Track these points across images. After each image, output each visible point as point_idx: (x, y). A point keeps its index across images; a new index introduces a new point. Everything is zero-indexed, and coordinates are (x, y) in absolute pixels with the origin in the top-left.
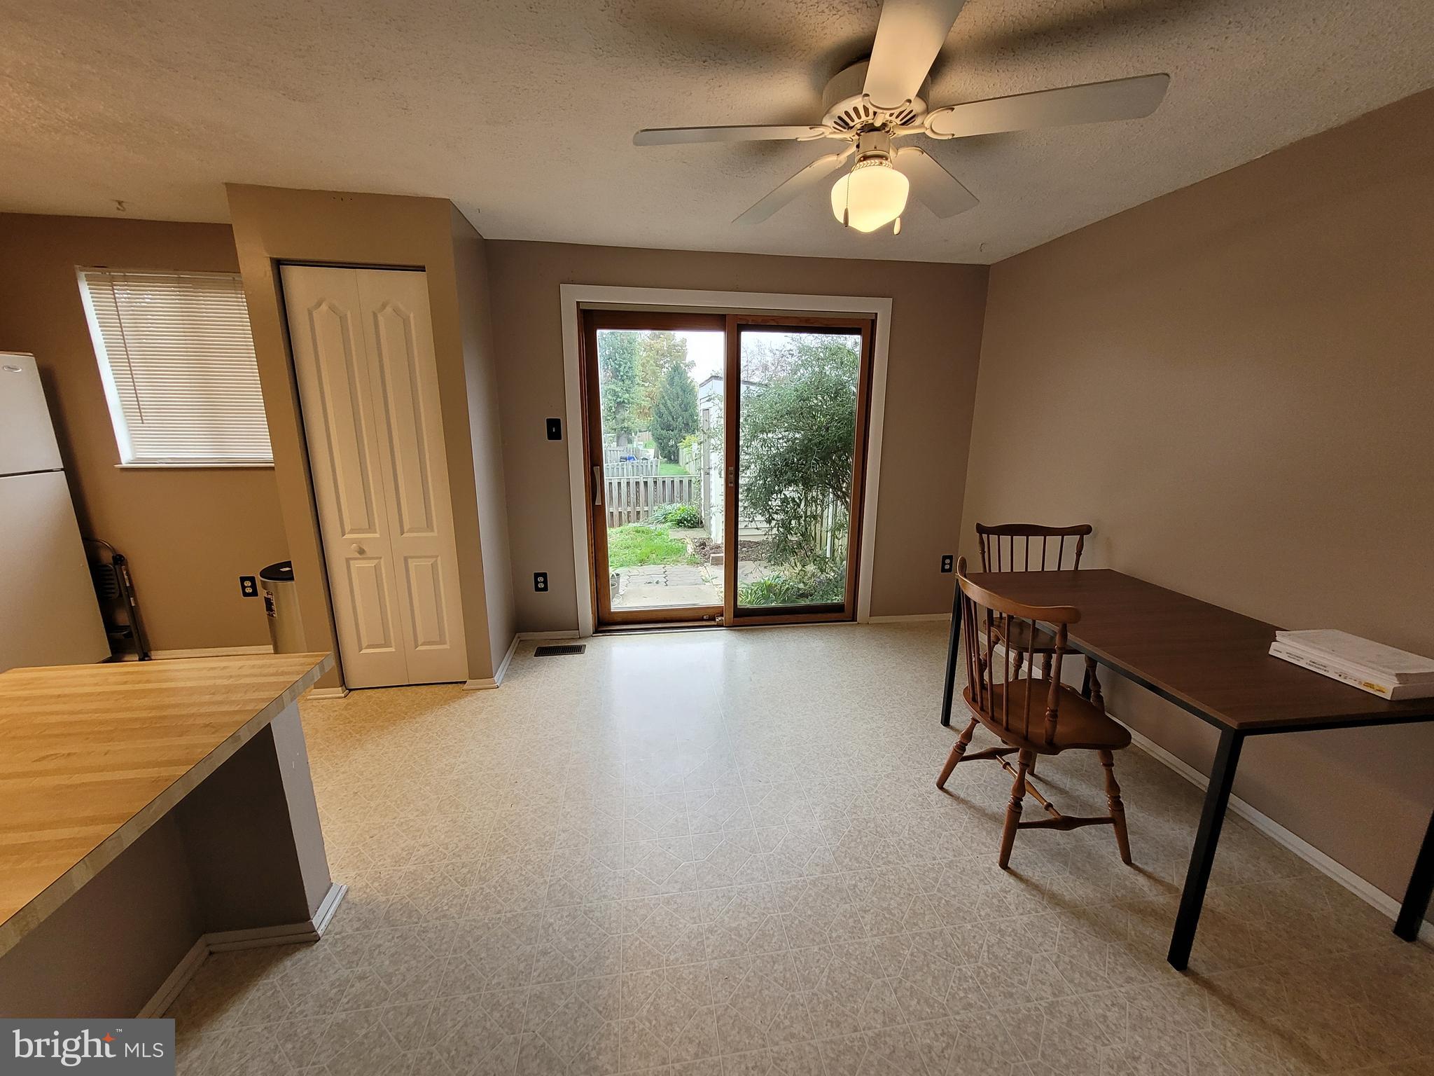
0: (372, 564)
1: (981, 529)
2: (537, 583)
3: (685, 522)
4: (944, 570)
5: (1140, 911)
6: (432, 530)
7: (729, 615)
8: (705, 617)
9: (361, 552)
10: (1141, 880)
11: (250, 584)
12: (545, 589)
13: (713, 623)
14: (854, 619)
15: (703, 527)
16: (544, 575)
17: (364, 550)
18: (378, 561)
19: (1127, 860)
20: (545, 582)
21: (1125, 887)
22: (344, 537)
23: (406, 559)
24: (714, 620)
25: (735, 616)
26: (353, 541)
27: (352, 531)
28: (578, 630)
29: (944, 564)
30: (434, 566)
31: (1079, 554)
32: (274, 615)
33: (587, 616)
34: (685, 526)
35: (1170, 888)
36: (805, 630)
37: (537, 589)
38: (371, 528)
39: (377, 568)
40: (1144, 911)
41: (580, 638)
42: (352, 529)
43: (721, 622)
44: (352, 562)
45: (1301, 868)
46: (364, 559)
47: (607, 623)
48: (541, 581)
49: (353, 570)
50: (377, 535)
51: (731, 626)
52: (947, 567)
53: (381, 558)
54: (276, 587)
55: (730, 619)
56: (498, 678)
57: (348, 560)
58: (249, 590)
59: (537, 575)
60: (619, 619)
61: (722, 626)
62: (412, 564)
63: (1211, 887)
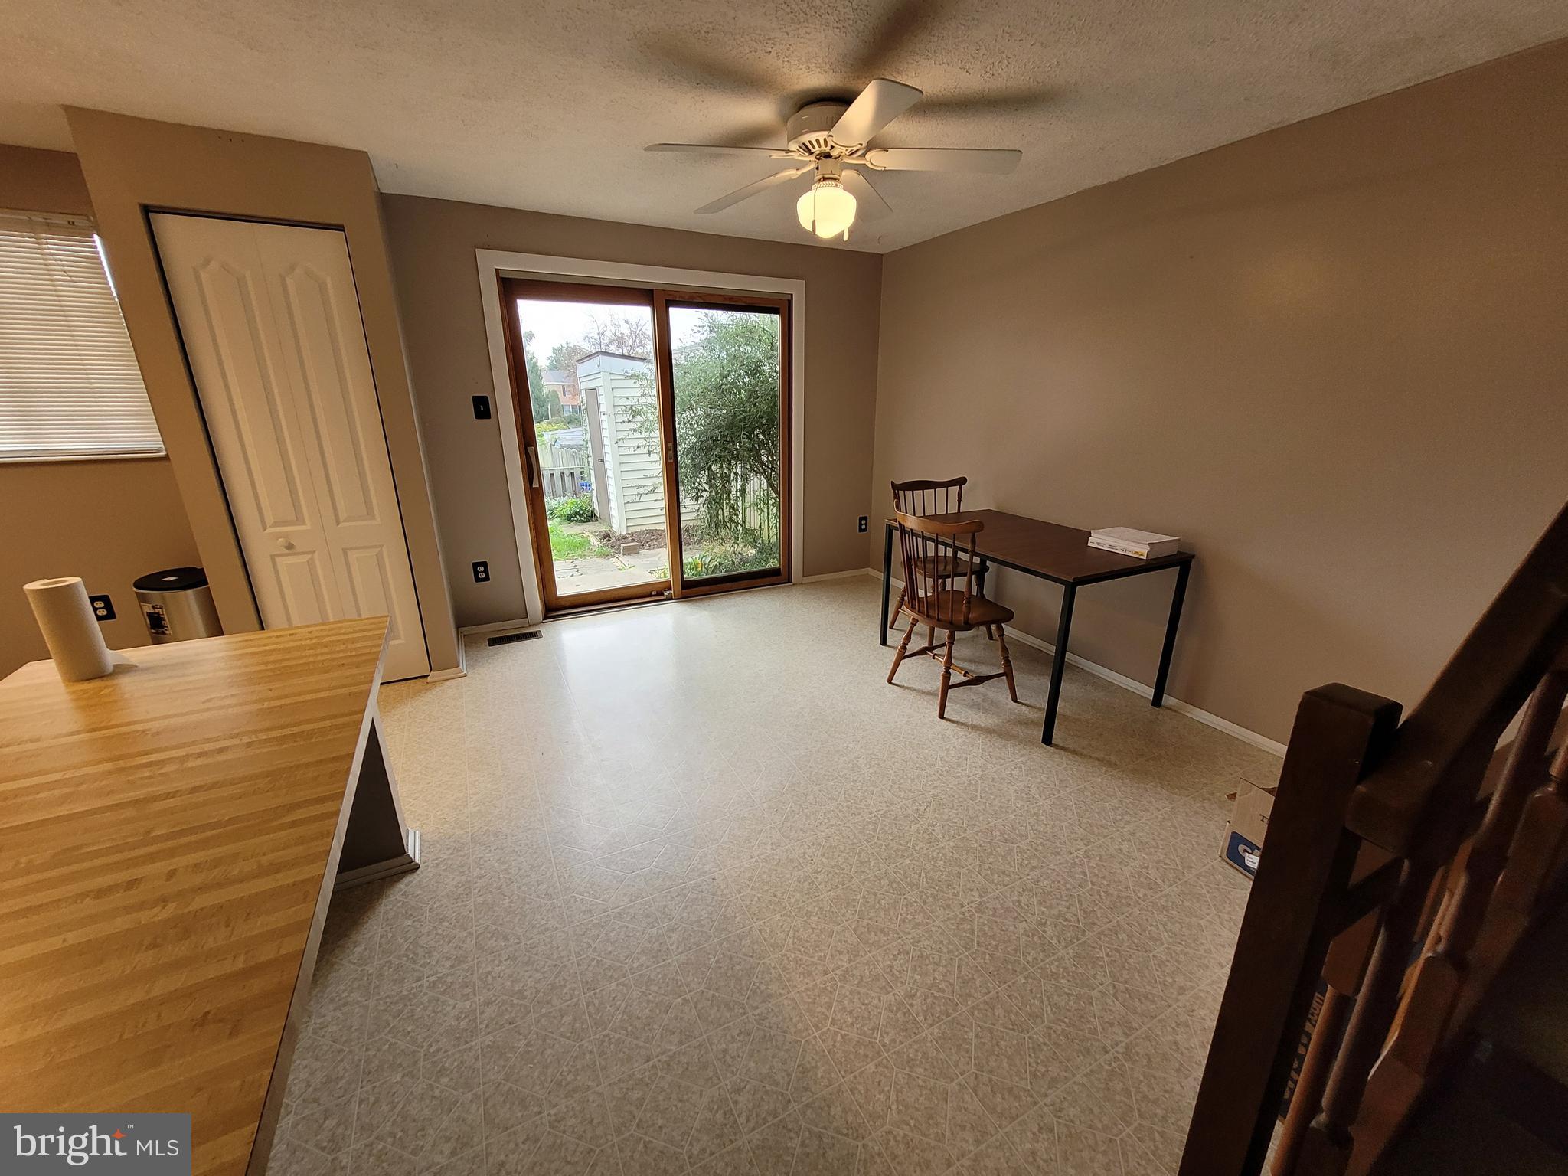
0: (305, 559)
1: (895, 487)
2: (476, 573)
3: (577, 516)
4: (861, 530)
5: (1025, 723)
6: (374, 518)
7: (677, 588)
8: (653, 593)
9: (290, 546)
10: (1024, 708)
11: (102, 605)
12: (487, 578)
13: (662, 597)
14: (789, 580)
15: (597, 521)
16: (484, 564)
17: (293, 545)
18: (310, 556)
19: (1015, 700)
20: (486, 571)
21: (1015, 714)
22: (266, 531)
23: (345, 551)
24: (662, 594)
25: (683, 588)
26: (278, 536)
27: (276, 524)
28: (527, 617)
29: (861, 525)
30: (379, 558)
31: (959, 501)
32: (167, 632)
33: (535, 603)
34: (577, 521)
35: (1039, 709)
36: (748, 594)
37: (478, 579)
38: (299, 520)
39: (311, 565)
40: (1027, 723)
41: (530, 626)
42: (275, 522)
43: (670, 596)
44: (278, 559)
45: (1109, 686)
46: (295, 554)
47: (556, 609)
48: (481, 571)
49: (279, 567)
50: (308, 527)
51: (681, 598)
52: (863, 527)
53: (314, 552)
54: (163, 598)
55: (678, 591)
56: (463, 666)
57: (273, 557)
58: (103, 612)
59: (476, 565)
60: (567, 604)
61: (672, 599)
62: (353, 556)
63: (1060, 704)
